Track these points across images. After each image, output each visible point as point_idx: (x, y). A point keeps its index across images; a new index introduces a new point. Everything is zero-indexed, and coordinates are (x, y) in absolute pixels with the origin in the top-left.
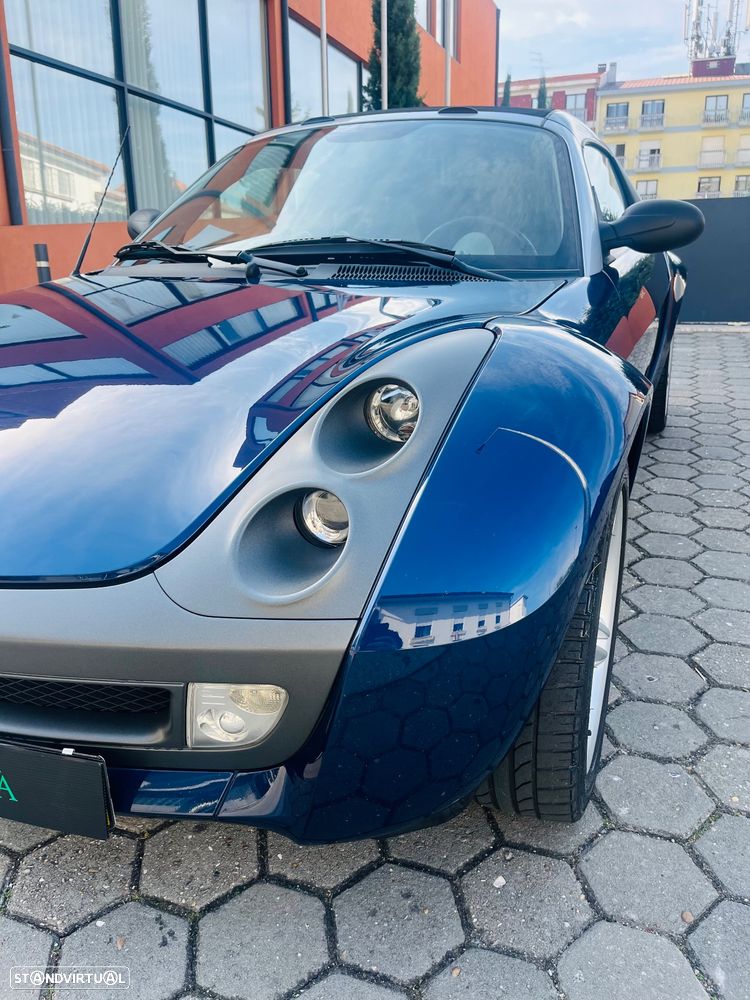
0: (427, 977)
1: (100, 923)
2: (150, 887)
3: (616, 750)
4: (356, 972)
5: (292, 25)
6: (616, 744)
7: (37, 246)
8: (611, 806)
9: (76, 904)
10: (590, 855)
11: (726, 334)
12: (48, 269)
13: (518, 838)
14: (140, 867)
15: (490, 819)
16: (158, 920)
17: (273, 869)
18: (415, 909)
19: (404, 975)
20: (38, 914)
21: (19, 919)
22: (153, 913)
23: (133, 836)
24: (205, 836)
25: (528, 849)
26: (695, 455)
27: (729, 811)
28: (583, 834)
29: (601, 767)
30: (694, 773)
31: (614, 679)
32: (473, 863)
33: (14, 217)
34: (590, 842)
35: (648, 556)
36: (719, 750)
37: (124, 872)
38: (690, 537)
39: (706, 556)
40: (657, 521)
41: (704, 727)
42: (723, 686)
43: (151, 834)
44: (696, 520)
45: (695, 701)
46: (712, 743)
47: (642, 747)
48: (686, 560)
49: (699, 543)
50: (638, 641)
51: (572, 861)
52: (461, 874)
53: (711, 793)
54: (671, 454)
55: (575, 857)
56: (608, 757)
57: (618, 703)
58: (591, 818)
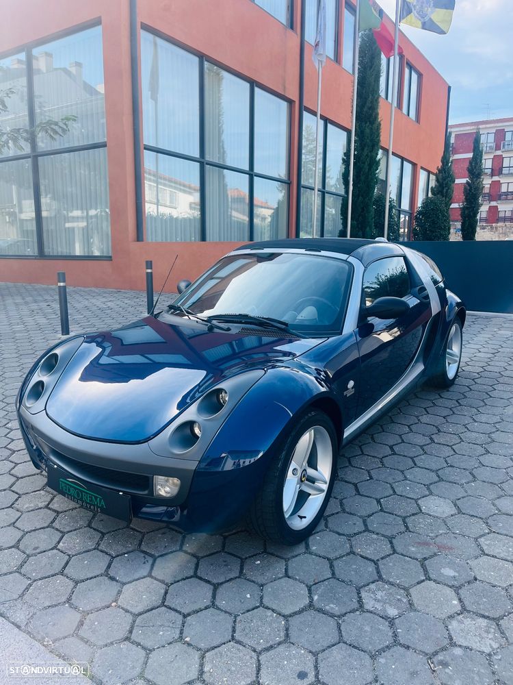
0: (222, 583)
1: (126, 555)
2: (144, 548)
3: (325, 529)
4: (201, 578)
6: (327, 527)
7: (147, 262)
8: (310, 546)
9: (120, 549)
10: (294, 559)
12: (151, 273)
13: (272, 551)
14: (142, 542)
15: (265, 545)
16: (144, 557)
17: (184, 548)
18: (226, 565)
19: (215, 581)
20: (108, 551)
21: (102, 551)
22: (143, 555)
23: (142, 533)
24: (166, 536)
25: (272, 554)
26: (459, 403)
27: (354, 553)
28: (295, 553)
29: (315, 533)
30: (350, 540)
31: (342, 504)
32: (252, 556)
33: (139, 237)
34: (297, 556)
35: (395, 454)
36: (365, 534)
37: (136, 542)
38: (421, 447)
39: (423, 457)
40: (411, 437)
41: (366, 525)
42: (385, 512)
43: (148, 533)
44: (431, 439)
45: (369, 516)
46: (364, 531)
47: (336, 530)
48: (412, 458)
49: (423, 450)
50: (362, 490)
51: (287, 560)
52: (246, 558)
53: (351, 547)
54: (445, 401)
55: (289, 559)
56: (320, 531)
57: (337, 513)
58: (301, 548)
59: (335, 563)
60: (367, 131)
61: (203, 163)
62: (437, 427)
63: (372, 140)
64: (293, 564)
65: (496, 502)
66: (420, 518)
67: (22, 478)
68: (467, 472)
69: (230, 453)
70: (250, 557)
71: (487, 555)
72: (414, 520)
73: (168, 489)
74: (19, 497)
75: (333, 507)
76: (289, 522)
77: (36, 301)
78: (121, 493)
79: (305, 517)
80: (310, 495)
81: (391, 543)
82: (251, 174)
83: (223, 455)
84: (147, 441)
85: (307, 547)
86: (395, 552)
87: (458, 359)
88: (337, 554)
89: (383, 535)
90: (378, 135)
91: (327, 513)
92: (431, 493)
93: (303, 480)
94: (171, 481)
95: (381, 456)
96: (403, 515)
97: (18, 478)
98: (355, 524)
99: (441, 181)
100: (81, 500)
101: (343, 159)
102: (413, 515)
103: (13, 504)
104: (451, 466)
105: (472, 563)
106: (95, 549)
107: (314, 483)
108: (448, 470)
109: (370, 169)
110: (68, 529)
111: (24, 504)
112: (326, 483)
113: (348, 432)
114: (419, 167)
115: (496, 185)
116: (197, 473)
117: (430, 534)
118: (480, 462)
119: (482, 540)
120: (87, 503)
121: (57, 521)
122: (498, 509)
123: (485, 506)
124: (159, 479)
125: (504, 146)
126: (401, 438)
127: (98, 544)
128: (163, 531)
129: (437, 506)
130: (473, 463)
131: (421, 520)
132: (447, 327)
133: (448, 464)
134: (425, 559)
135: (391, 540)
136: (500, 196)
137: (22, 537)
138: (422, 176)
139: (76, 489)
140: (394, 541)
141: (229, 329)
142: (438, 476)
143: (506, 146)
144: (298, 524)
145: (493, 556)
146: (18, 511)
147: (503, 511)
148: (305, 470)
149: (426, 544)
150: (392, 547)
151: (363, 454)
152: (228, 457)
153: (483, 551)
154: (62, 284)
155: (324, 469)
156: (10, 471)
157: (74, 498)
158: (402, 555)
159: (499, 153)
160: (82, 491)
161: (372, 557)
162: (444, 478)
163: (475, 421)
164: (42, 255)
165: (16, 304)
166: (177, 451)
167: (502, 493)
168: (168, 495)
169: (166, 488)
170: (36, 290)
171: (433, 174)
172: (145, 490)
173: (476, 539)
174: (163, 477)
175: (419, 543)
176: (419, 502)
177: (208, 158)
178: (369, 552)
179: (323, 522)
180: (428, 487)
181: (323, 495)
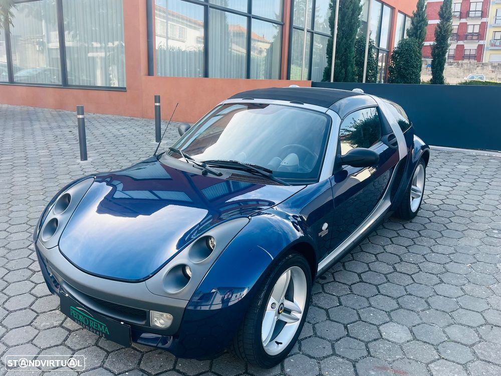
1: (127, 373)
2: (142, 366)
3: (299, 352)
7: (155, 96)
8: (285, 368)
9: (122, 368)
12: (159, 106)
13: (252, 372)
14: (141, 361)
17: (177, 368)
20: (111, 368)
21: (106, 369)
22: (141, 373)
23: (141, 352)
24: (161, 356)
25: (252, 375)
26: (420, 234)
28: (272, 374)
29: (289, 356)
30: (319, 363)
31: (314, 328)
33: (150, 71)
35: (362, 281)
36: (333, 357)
37: (137, 361)
38: (386, 275)
39: (386, 285)
40: (377, 266)
41: (333, 349)
42: (350, 337)
43: (147, 352)
44: (394, 267)
45: (337, 340)
46: (332, 355)
47: (308, 352)
48: (376, 286)
49: (387, 278)
50: (332, 316)
53: (320, 370)
54: (408, 232)
56: (295, 354)
57: (310, 337)
58: (277, 370)
61: (207, 6)
62: (399, 257)
65: (446, 330)
66: (380, 344)
67: (40, 297)
68: (423, 300)
69: (219, 289)
72: (375, 345)
73: (162, 321)
74: (37, 316)
75: (307, 331)
76: (266, 349)
77: (59, 127)
78: (122, 323)
79: (281, 343)
80: (286, 323)
81: (354, 366)
82: (249, 16)
83: (214, 291)
84: (145, 280)
85: (283, 368)
86: (357, 375)
87: (421, 194)
89: (348, 359)
91: (301, 337)
92: (391, 320)
93: (280, 312)
94: (164, 316)
95: (350, 283)
96: (366, 340)
97: (37, 298)
98: (324, 348)
99: (415, 24)
100: (89, 325)
103: (32, 322)
104: (410, 294)
106: (100, 367)
107: (290, 313)
108: (407, 298)
109: (353, 15)
110: (78, 347)
111: (42, 322)
112: (300, 313)
113: (321, 266)
114: (397, 10)
115: (464, 26)
116: (187, 310)
117: (389, 359)
118: (435, 291)
119: (432, 365)
120: (93, 329)
121: (69, 340)
122: (447, 336)
123: (436, 334)
124: (155, 314)
126: (368, 266)
127: (103, 362)
128: (159, 351)
129: (396, 332)
130: (428, 292)
131: (381, 346)
132: (413, 167)
133: (407, 292)
135: (354, 363)
136: (467, 36)
137: (38, 354)
138: (400, 18)
139: (84, 316)
140: (357, 365)
141: (220, 174)
142: (398, 304)
144: (274, 350)
146: (36, 328)
147: (452, 339)
148: (282, 303)
149: (385, 368)
150: (356, 371)
151: (335, 280)
152: (217, 292)
153: (432, 375)
154: (81, 116)
155: (300, 301)
156: (30, 291)
157: (83, 323)
160: (89, 319)
162: (403, 306)
163: (433, 252)
164: (65, 84)
165: (43, 129)
166: (171, 291)
167: (452, 321)
168: (163, 326)
169: (160, 320)
170: (60, 116)
171: (409, 17)
172: (142, 321)
173: (427, 365)
174: (158, 312)
175: (378, 367)
176: (381, 328)
177: (211, 2)
178: (335, 375)
179: (297, 345)
180: (389, 313)
181: (298, 323)
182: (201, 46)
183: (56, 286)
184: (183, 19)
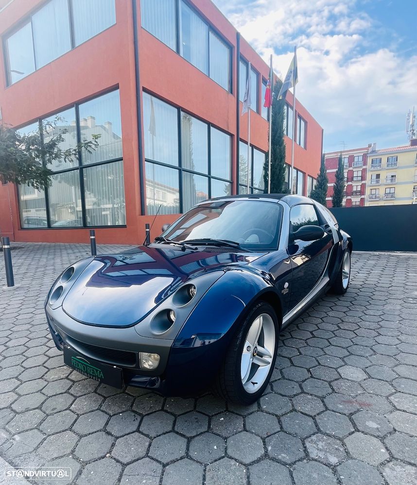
0: (194, 437)
1: (121, 414)
2: (134, 408)
3: (271, 391)
4: (177, 433)
5: (240, 143)
6: (272, 389)
7: (146, 224)
8: (261, 405)
9: (116, 409)
10: (249, 416)
11: (393, 256)
12: (149, 231)
13: (232, 410)
14: (133, 404)
15: (227, 405)
16: (134, 415)
17: (165, 408)
18: (197, 422)
19: (188, 435)
20: (107, 411)
21: (103, 411)
22: (133, 414)
23: (134, 397)
24: (151, 399)
25: (233, 413)
26: (352, 303)
27: (296, 411)
28: (250, 411)
29: (264, 395)
30: (291, 400)
31: (281, 373)
32: (217, 414)
33: (143, 212)
34: (251, 413)
35: (314, 337)
36: (302, 395)
37: (129, 404)
38: (333, 332)
39: (334, 338)
40: (323, 326)
41: (302, 388)
42: (314, 378)
43: (138, 397)
44: (338, 326)
45: (303, 381)
46: (301, 393)
47: (279, 392)
48: (327, 339)
49: (334, 334)
50: (295, 363)
51: (244, 417)
52: (213, 416)
53: (293, 405)
54: (343, 303)
55: (246, 416)
56: (268, 393)
57: (279, 379)
58: (255, 407)
59: (282, 419)
60: (278, 150)
61: (180, 170)
62: (340, 319)
63: (280, 156)
64: (250, 420)
65: (395, 369)
66: (341, 383)
67: (52, 357)
68: (369, 348)
69: (198, 335)
70: (216, 415)
71: (399, 410)
72: (337, 384)
73: (150, 363)
74: (48, 371)
75: (276, 375)
76: (245, 388)
78: (115, 367)
79: (257, 383)
80: (259, 366)
81: (323, 402)
82: (209, 177)
83: (193, 336)
84: (134, 325)
85: (259, 405)
86: (327, 409)
87: (348, 276)
88: (283, 411)
89: (316, 396)
90: (284, 153)
91: (272, 379)
92: (346, 364)
93: (255, 354)
94: (152, 357)
95: (305, 339)
96: (329, 380)
97: (50, 358)
98: (293, 388)
99: (320, 182)
100: (86, 372)
101: (264, 167)
102: (336, 380)
103: (43, 376)
104: (356, 344)
105: (389, 417)
106: (98, 409)
107: (262, 357)
108: (354, 347)
109: (280, 173)
110: (80, 394)
111: (51, 376)
112: (271, 357)
113: (285, 319)
114: (307, 175)
115: (351, 186)
116: (173, 350)
117: (352, 395)
118: (376, 341)
119: (392, 398)
120: (90, 375)
121: (72, 388)
122: (397, 374)
123: (387, 372)
124: (144, 355)
125: (354, 165)
126: (317, 326)
127: (101, 405)
128: (149, 395)
129: (352, 373)
130: (371, 342)
131: (342, 384)
132: (343, 253)
133: (353, 343)
134: (351, 414)
135: (322, 399)
136: (353, 193)
137: (45, 400)
138: (309, 180)
139: (82, 364)
140: (325, 400)
141: (196, 249)
142: (349, 351)
143: (355, 165)
144: (252, 389)
145: (404, 411)
146: (46, 381)
147: (402, 376)
148: (256, 347)
149: (350, 402)
150: (325, 405)
151: (292, 337)
152: (196, 338)
153: (395, 406)
154: (93, 237)
155: (269, 346)
156: (45, 353)
157: (82, 371)
158: (333, 411)
159: (351, 169)
160: (86, 366)
161: (311, 414)
162: (353, 353)
163: (366, 315)
164: (85, 226)
165: (68, 254)
166: (156, 333)
167: (397, 362)
168: (151, 368)
169: (149, 362)
170: (81, 246)
171: (315, 179)
172: (133, 364)
173: (387, 398)
174: (147, 354)
175: (344, 401)
176: (339, 370)
177: (184, 167)
178: (307, 410)
179: (269, 387)
180: (342, 359)
181: (269, 366)
182: (178, 205)
183: (61, 343)
184: (164, 187)
